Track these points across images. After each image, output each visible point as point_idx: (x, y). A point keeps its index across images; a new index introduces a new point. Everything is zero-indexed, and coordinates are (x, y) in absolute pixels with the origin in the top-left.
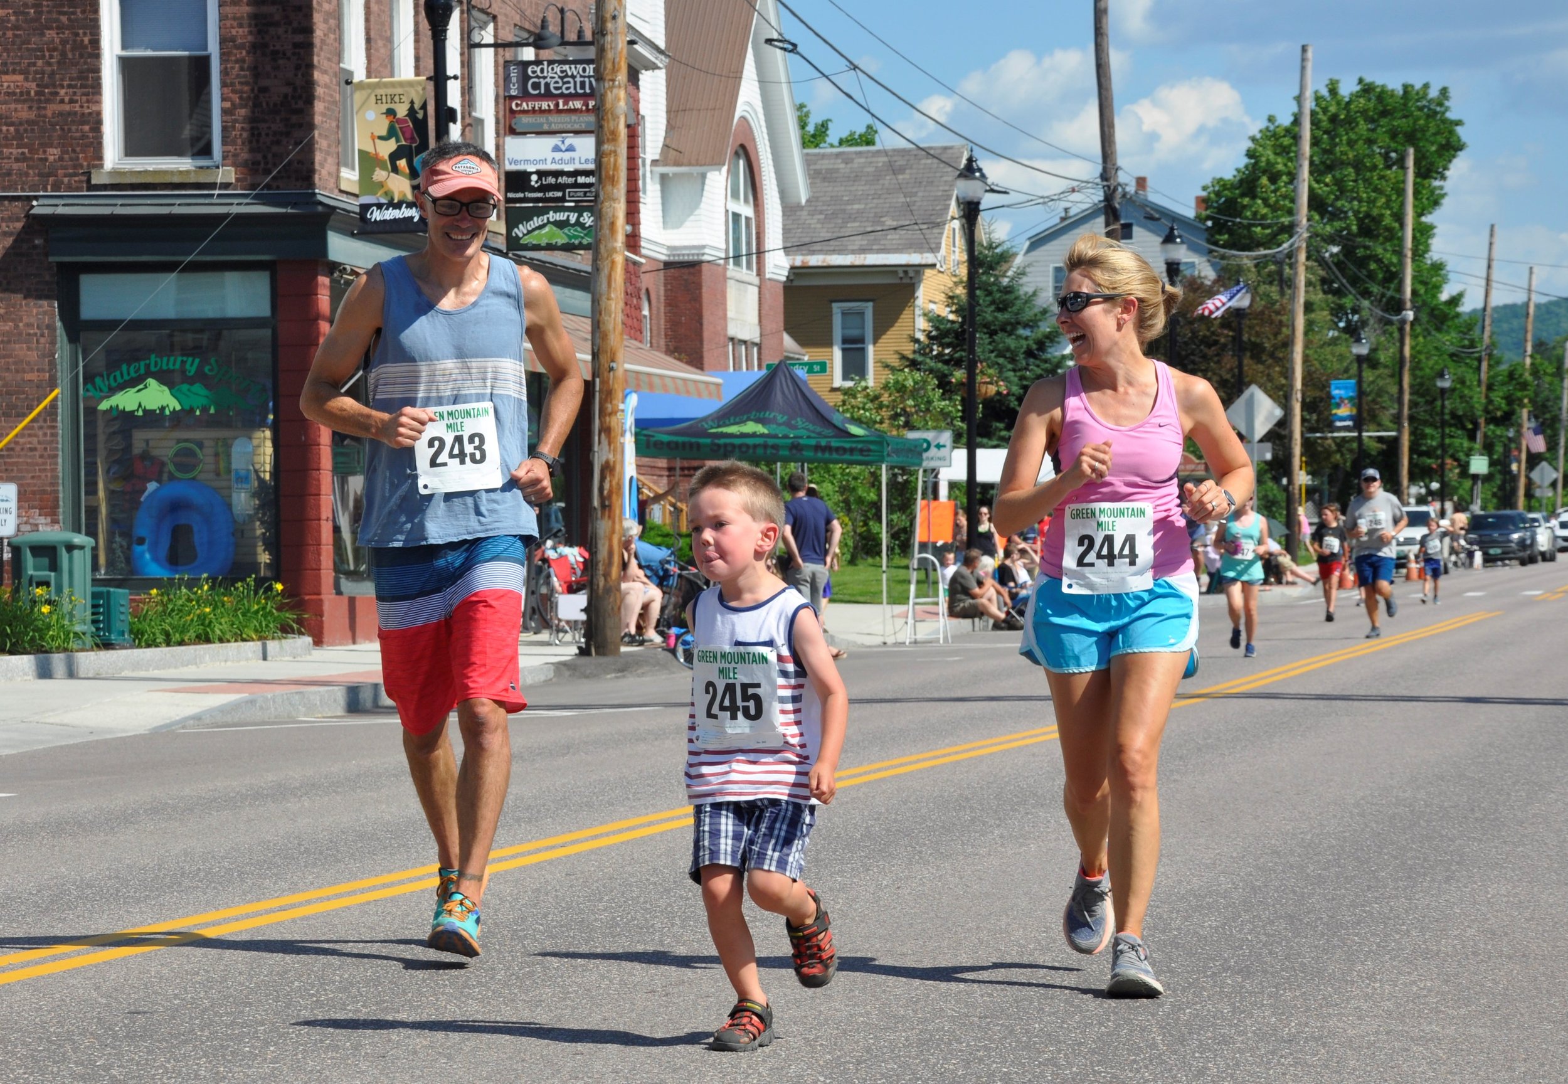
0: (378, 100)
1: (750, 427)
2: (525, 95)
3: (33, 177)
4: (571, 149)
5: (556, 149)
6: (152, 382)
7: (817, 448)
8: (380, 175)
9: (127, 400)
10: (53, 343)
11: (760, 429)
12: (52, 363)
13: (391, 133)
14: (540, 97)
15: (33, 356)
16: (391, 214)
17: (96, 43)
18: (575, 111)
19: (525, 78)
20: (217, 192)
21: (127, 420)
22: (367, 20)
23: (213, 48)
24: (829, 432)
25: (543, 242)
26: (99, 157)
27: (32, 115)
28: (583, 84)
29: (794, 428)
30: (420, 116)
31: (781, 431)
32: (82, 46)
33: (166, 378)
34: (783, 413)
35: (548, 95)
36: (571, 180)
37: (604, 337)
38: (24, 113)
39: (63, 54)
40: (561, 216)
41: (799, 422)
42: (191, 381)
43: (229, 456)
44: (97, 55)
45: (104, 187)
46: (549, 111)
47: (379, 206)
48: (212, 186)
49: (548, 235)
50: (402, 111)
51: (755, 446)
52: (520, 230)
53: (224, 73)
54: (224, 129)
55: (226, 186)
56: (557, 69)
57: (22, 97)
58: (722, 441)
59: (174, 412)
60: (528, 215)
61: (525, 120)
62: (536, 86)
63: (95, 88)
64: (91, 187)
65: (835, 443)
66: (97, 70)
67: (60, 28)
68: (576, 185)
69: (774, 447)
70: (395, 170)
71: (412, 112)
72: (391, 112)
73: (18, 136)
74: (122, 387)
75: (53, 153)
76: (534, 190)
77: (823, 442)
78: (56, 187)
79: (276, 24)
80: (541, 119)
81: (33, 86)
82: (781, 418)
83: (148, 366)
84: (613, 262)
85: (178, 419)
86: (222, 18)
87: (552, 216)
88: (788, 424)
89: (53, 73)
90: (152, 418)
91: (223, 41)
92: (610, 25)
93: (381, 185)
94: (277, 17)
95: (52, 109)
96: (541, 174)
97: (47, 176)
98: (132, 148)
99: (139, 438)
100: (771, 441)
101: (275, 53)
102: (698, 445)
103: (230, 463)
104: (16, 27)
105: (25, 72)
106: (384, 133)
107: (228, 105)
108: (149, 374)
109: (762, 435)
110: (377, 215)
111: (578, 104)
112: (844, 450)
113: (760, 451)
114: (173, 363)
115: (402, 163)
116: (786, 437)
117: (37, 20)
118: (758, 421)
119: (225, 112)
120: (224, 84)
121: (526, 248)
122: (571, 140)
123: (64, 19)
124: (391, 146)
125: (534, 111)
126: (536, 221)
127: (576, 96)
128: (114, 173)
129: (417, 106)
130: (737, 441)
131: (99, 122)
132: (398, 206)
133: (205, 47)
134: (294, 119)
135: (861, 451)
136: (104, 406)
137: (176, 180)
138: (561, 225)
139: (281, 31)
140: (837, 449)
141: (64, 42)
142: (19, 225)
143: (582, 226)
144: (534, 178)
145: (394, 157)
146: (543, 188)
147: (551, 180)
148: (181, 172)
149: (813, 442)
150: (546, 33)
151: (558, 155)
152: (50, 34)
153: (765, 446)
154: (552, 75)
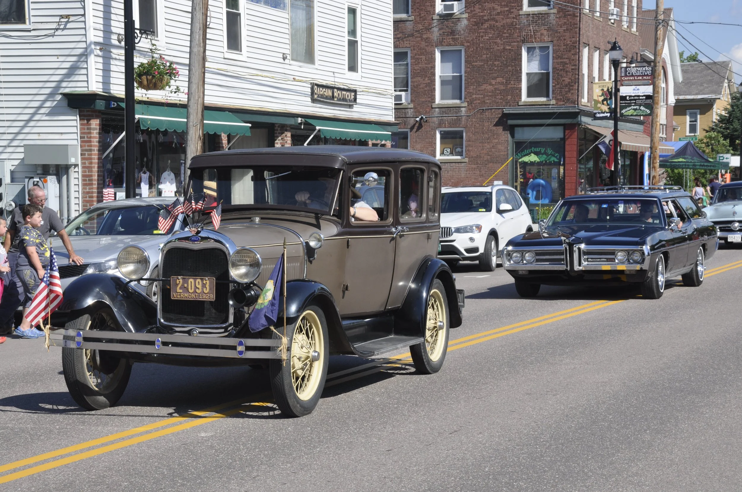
0: (599, 87)
1: (681, 160)
2: (626, 76)
3: (504, 103)
4: (638, 90)
5: (634, 90)
6: (532, 154)
7: (700, 165)
8: (599, 105)
9: (526, 159)
10: (508, 145)
11: (684, 160)
12: (508, 150)
13: (602, 95)
14: (630, 76)
15: (503, 148)
16: (602, 115)
17: (521, 69)
18: (640, 80)
19: (626, 71)
20: (551, 106)
21: (525, 164)
22: (588, 60)
23: (551, 70)
24: (703, 161)
25: (630, 114)
26: (521, 98)
27: (504, 88)
28: (642, 73)
29: (693, 160)
30: (610, 90)
31: (690, 161)
32: (517, 70)
33: (536, 154)
34: (690, 156)
35: (632, 76)
36: (638, 98)
37: (654, 144)
38: (502, 87)
39: (513, 73)
40: (635, 107)
41: (695, 158)
42: (543, 154)
43: (551, 173)
44: (521, 72)
45: (522, 105)
46: (632, 80)
47: (599, 113)
48: (550, 105)
49: (631, 112)
50: (605, 89)
51: (682, 165)
52: (623, 111)
53: (553, 76)
54: (553, 91)
55: (553, 105)
56: (635, 69)
57: (502, 83)
58: (673, 164)
59: (538, 162)
60: (625, 107)
61: (626, 82)
62: (629, 73)
63: (520, 81)
64: (519, 106)
65: (706, 164)
66: (521, 76)
67: (512, 66)
68: (639, 99)
69: (688, 165)
70: (603, 104)
71: (608, 89)
72: (603, 90)
73: (500, 93)
74: (525, 156)
75: (509, 97)
76: (627, 100)
77: (702, 164)
78: (510, 106)
79: (567, 64)
80: (630, 82)
81: (504, 81)
82: (690, 157)
83: (531, 151)
84: (657, 125)
85: (539, 164)
86: (553, 63)
87: (632, 107)
88: (691, 159)
89: (510, 78)
90: (532, 164)
91: (553, 68)
92: (658, 64)
93: (599, 108)
94: (568, 62)
95: (509, 86)
96: (630, 96)
97: (507, 103)
98: (529, 95)
99: (528, 168)
100: (687, 164)
101: (567, 71)
102: (666, 165)
103: (551, 174)
104: (501, 66)
105: (503, 77)
106: (600, 95)
107: (554, 84)
108: (532, 152)
109: (684, 162)
110: (598, 115)
111: (641, 78)
112: (708, 166)
113: (684, 166)
114: (538, 150)
115: (605, 102)
116: (691, 162)
117: (506, 64)
118: (683, 158)
119: (553, 86)
120: (553, 79)
121: (625, 116)
122: (638, 87)
123: (513, 64)
124: (602, 98)
125: (628, 80)
126: (628, 109)
127: (640, 76)
128: (524, 102)
129: (609, 88)
130: (677, 164)
131: (521, 89)
132: (604, 113)
133: (548, 70)
134: (571, 88)
135: (713, 166)
136: (520, 160)
137: (540, 104)
138: (635, 110)
139: (568, 65)
140: (706, 166)
141: (513, 70)
142: (500, 115)
143: (641, 110)
144: (628, 97)
145: (603, 101)
146: (630, 100)
147: (632, 98)
148: (541, 102)
149: (699, 164)
150: (633, 60)
151: (635, 91)
152: (509, 68)
153: (685, 165)
154: (634, 71)
